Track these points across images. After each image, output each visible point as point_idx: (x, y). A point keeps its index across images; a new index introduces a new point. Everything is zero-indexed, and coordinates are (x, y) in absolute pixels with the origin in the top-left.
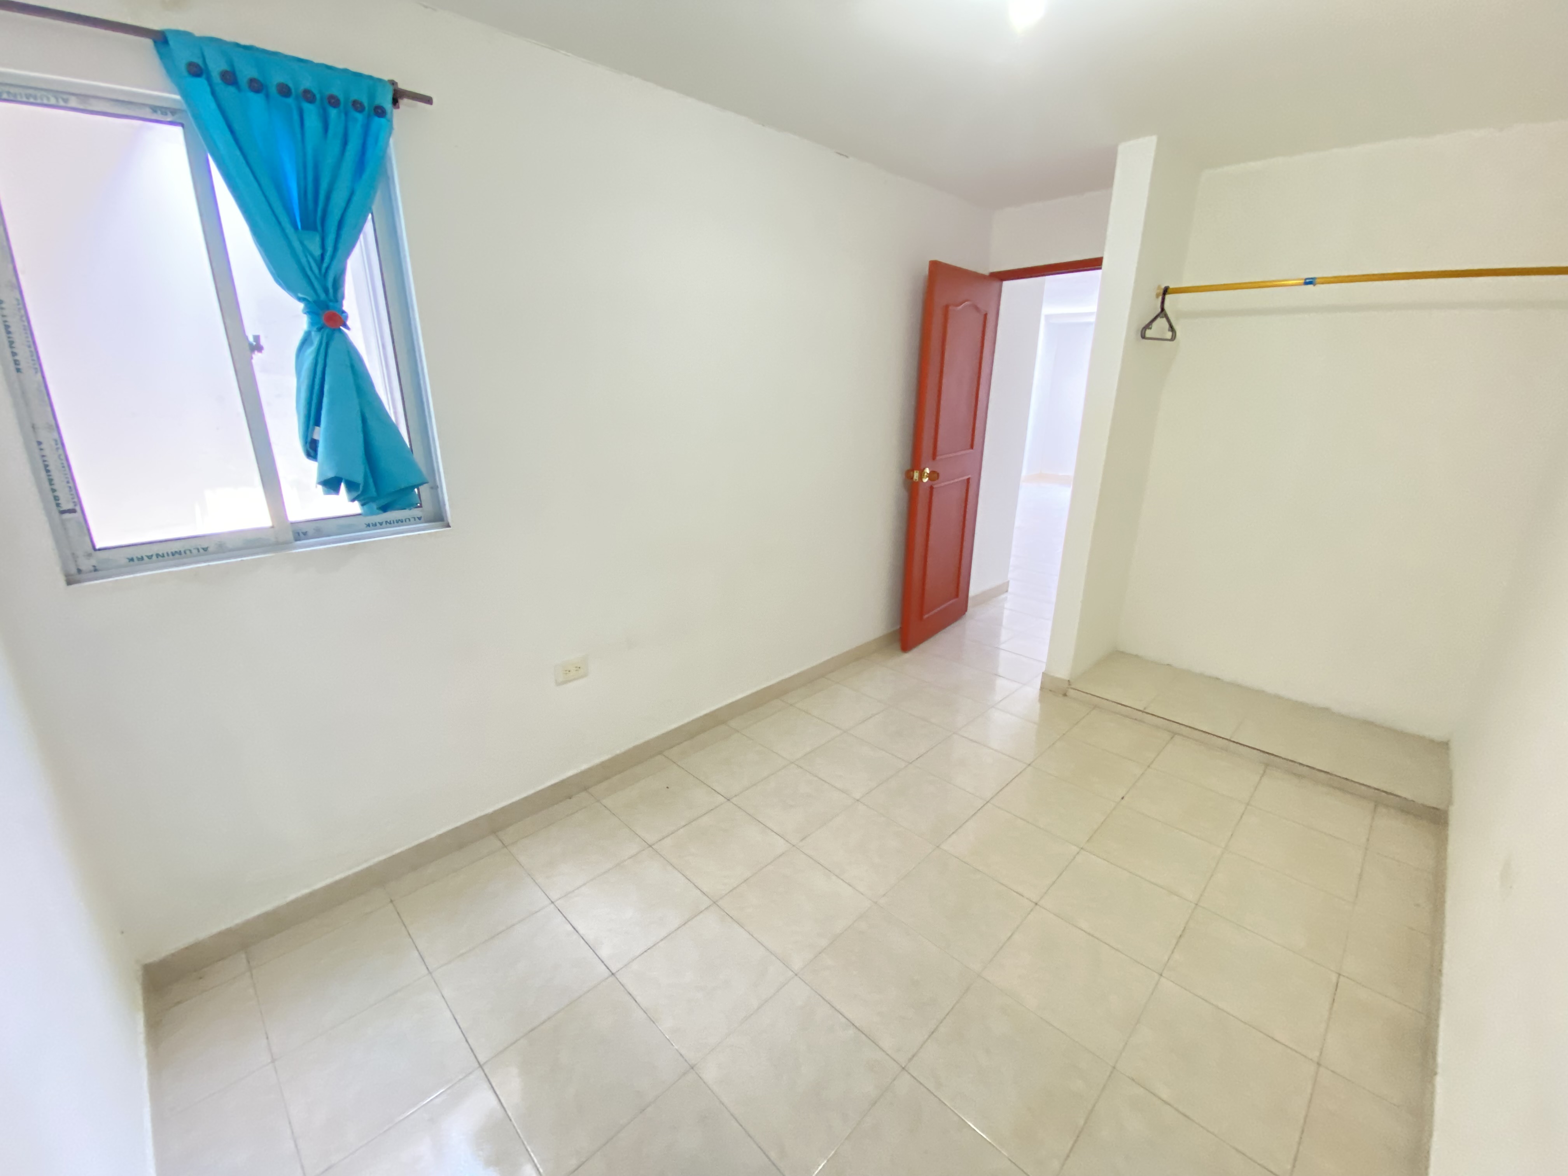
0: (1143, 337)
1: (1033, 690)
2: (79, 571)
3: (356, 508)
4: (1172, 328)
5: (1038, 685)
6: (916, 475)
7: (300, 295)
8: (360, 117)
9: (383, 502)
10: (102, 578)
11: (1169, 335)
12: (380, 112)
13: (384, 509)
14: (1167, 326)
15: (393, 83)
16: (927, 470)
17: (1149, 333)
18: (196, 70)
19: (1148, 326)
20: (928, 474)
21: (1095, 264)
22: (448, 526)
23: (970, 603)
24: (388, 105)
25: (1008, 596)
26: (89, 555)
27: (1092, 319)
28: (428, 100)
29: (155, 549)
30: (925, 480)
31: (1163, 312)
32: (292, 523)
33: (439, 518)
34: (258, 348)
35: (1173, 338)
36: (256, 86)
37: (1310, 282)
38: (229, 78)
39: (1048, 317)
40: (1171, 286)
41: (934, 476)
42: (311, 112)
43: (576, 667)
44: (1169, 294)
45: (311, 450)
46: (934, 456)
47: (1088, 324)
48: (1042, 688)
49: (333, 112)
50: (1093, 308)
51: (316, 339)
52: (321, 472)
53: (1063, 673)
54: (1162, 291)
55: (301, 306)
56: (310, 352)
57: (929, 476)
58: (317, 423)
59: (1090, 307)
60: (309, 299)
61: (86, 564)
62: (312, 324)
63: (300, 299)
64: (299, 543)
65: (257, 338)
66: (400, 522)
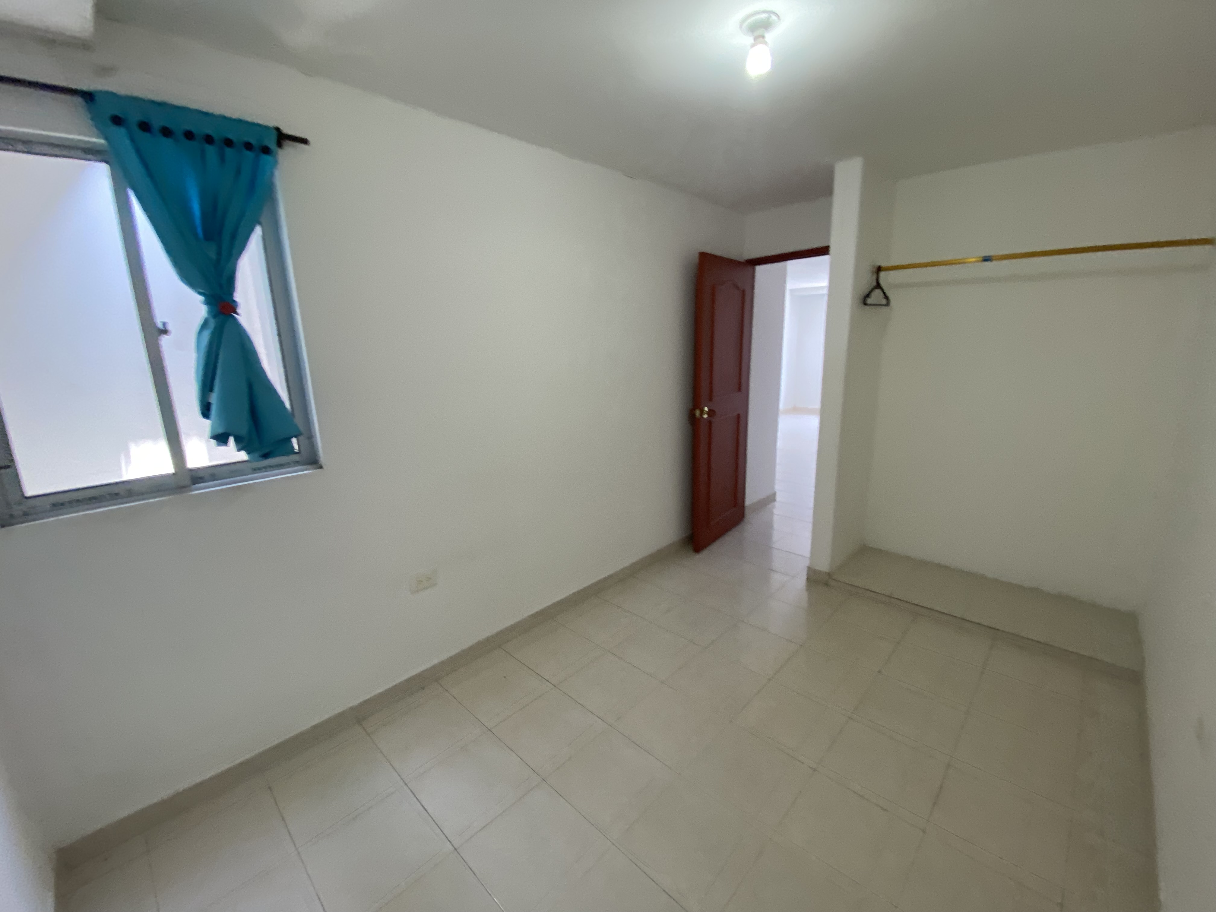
0: (865, 304)
1: (801, 581)
2: (11, 516)
3: (243, 456)
4: (886, 297)
5: (804, 578)
6: (698, 413)
7: (201, 291)
8: (249, 154)
9: (266, 451)
10: (30, 521)
11: (884, 301)
12: (266, 150)
13: (266, 456)
14: (882, 294)
15: (278, 129)
16: (706, 409)
17: (869, 301)
18: (117, 121)
19: (868, 296)
20: (706, 411)
21: (823, 251)
22: (321, 467)
23: (747, 511)
24: (272, 145)
25: (777, 504)
26: (20, 504)
27: (825, 291)
28: (304, 141)
29: (75, 496)
30: (705, 416)
31: (878, 286)
32: (191, 470)
33: (313, 462)
34: (164, 331)
35: (888, 304)
36: (166, 132)
37: (987, 259)
38: (145, 126)
39: (791, 291)
40: (883, 264)
41: (711, 413)
42: (211, 151)
43: (427, 578)
44: (883, 270)
45: (206, 411)
46: (711, 398)
47: (823, 295)
48: (808, 579)
49: (228, 151)
50: (825, 283)
51: (212, 324)
52: (213, 427)
53: (824, 566)
54: (875, 270)
55: (201, 298)
56: (207, 334)
57: (708, 413)
58: (211, 390)
59: (822, 283)
60: (207, 293)
61: (17, 510)
62: (210, 312)
63: (200, 293)
64: (197, 485)
65: (164, 324)
66: (281, 466)
